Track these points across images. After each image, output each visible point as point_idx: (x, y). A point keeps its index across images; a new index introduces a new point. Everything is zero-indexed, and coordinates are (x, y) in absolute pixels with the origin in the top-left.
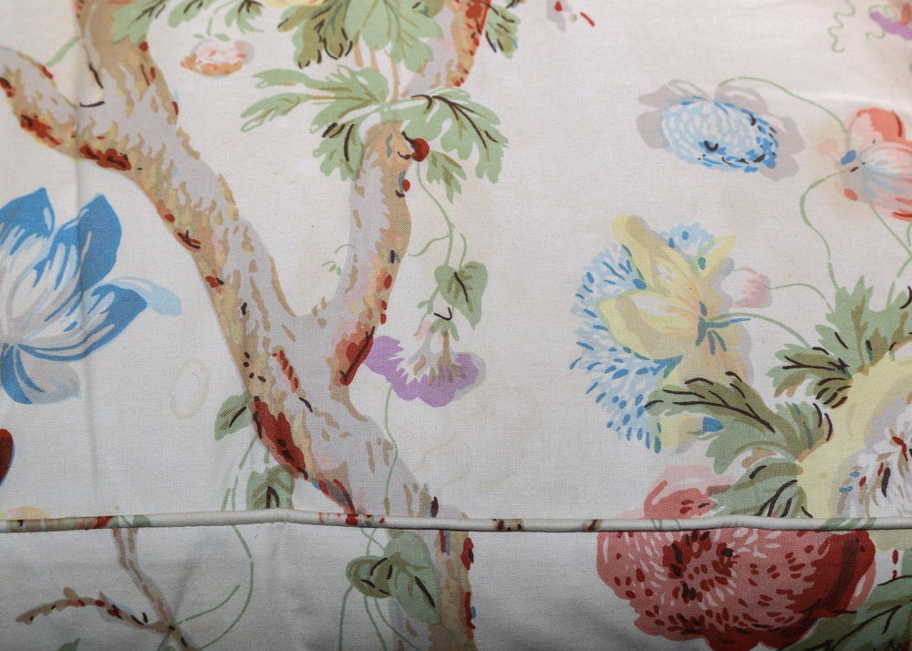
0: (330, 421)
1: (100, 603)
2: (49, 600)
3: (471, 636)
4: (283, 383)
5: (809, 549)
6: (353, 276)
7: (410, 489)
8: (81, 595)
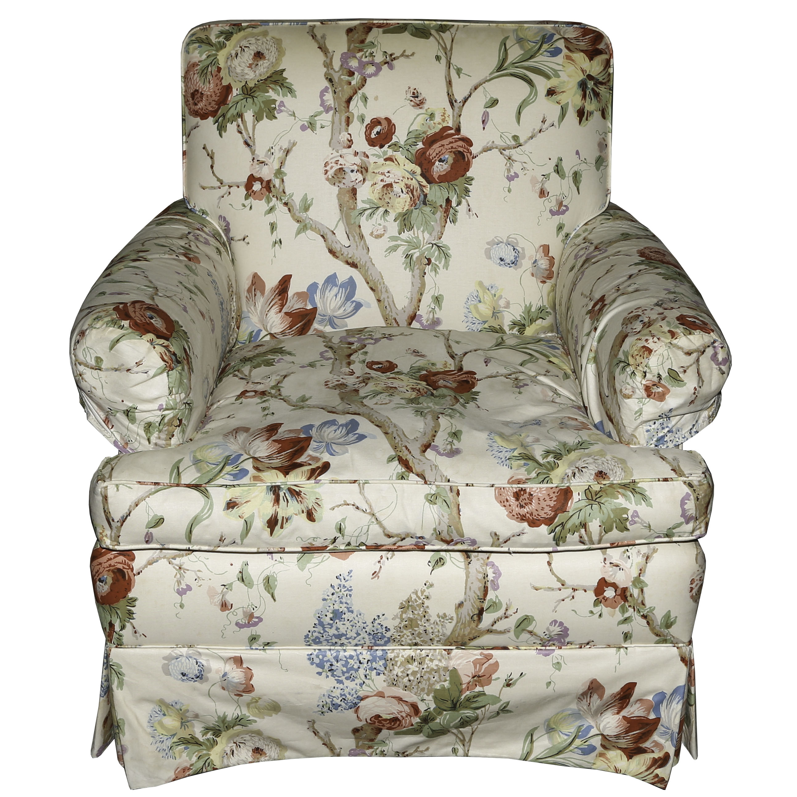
0: (420, 460)
1: (353, 505)
2: (339, 504)
3: (460, 518)
4: (406, 452)
5: (554, 493)
6: (425, 434)
7: (442, 476)
8: (348, 502)
